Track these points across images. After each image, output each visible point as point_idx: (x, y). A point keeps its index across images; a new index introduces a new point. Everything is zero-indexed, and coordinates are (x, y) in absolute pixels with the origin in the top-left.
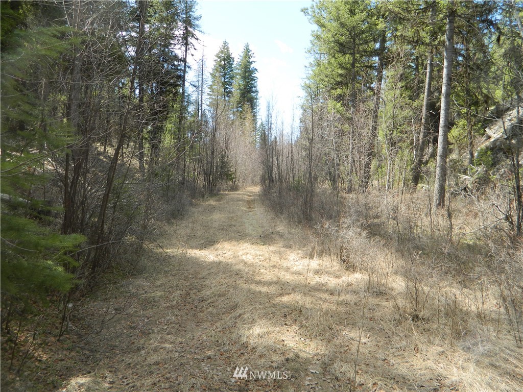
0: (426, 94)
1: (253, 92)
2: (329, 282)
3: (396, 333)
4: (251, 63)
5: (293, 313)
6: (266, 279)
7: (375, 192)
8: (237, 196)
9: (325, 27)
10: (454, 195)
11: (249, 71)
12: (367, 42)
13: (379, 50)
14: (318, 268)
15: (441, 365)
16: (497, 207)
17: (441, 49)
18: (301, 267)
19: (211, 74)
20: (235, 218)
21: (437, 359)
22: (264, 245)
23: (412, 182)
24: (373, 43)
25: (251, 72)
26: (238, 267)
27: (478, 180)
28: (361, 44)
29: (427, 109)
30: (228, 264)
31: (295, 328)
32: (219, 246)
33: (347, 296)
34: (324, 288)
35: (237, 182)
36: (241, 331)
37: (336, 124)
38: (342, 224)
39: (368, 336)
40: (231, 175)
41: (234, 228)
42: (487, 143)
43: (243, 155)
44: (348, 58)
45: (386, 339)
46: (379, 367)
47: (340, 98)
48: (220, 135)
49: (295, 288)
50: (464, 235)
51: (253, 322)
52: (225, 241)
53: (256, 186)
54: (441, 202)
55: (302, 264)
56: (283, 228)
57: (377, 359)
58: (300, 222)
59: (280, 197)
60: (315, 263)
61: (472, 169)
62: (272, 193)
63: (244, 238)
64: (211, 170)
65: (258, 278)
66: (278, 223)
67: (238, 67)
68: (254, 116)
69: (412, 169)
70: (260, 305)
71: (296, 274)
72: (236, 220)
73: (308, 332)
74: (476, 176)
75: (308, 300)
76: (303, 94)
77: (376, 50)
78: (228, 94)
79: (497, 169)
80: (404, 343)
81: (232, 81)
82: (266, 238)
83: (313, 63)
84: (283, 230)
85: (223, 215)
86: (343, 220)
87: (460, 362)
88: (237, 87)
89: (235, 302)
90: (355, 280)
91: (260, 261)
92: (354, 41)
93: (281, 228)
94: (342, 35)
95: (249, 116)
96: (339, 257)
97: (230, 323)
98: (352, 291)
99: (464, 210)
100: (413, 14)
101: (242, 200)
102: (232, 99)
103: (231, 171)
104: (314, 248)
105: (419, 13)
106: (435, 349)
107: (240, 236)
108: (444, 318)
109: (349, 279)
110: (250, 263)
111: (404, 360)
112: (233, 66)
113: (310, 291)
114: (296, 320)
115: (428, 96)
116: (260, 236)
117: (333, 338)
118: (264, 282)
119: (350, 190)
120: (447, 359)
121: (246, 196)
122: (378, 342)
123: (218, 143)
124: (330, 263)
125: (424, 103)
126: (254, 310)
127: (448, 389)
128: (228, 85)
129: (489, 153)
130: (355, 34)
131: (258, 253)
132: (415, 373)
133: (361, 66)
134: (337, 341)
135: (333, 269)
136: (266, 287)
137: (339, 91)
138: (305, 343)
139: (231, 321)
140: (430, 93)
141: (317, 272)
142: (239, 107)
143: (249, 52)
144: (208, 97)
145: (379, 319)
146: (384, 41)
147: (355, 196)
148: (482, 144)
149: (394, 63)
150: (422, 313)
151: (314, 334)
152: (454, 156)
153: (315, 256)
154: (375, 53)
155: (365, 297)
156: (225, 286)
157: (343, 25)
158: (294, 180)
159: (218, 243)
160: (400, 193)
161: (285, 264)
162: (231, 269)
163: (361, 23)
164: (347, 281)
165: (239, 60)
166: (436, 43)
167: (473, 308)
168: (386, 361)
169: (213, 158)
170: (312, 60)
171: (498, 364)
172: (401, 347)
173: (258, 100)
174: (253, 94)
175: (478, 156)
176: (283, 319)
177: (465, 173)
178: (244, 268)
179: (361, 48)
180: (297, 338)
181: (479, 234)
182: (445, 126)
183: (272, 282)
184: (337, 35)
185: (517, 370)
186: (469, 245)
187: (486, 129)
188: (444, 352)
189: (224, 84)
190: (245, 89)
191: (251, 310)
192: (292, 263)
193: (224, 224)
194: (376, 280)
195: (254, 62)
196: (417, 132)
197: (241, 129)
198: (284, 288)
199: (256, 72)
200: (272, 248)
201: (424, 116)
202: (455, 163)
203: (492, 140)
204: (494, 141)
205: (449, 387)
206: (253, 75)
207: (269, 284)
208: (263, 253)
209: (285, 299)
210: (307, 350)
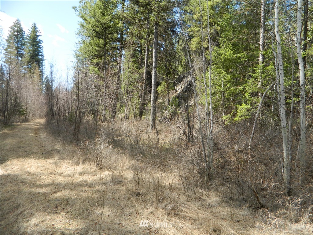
0: (145, 66)
1: (40, 56)
2: (88, 179)
3: (127, 206)
4: (38, 36)
5: (63, 204)
6: (44, 183)
7: (119, 121)
8: (27, 126)
9: (86, 20)
10: (161, 122)
11: (37, 42)
12: (112, 33)
13: (120, 38)
14: (82, 171)
15: (151, 220)
16: (180, 127)
17: (152, 42)
18: (70, 172)
19: (7, 40)
20: (24, 142)
21: (148, 217)
22: (44, 159)
23: (139, 115)
24: (116, 34)
25: (38, 42)
26: (22, 177)
27: (171, 114)
28: (109, 34)
29: (146, 75)
30: (14, 176)
31: (63, 215)
32: (8, 163)
33: (99, 187)
34: (85, 184)
35: (27, 116)
36: (21, 224)
37: (95, 80)
38: (97, 142)
39: (111, 210)
40: (22, 111)
41: (23, 149)
42: (176, 94)
43: (32, 98)
44: (101, 41)
45: (121, 210)
46: (116, 229)
47: (97, 65)
48: (13, 83)
49: (65, 186)
50: (165, 143)
51: (32, 215)
52: (14, 159)
53: (43, 119)
54: (154, 126)
55: (71, 170)
56: (59, 146)
57: (115, 224)
58: (71, 142)
59: (58, 126)
60: (79, 168)
61: (169, 108)
62: (53, 123)
63: (30, 155)
64: (5, 108)
65: (38, 183)
66: (56, 143)
67: (28, 38)
68: (41, 72)
69: (139, 108)
70: (38, 202)
71: (66, 176)
72: (24, 143)
73: (72, 215)
74: (171, 111)
75: (74, 193)
76: (75, 60)
77: (118, 39)
78: (20, 55)
79: (181, 108)
80: (131, 211)
81: (23, 47)
82: (46, 154)
83: (81, 41)
84: (59, 147)
85: (14, 140)
86: (97, 139)
87: (160, 216)
88: (28, 51)
89: (18, 203)
90: (104, 176)
91: (41, 171)
92: (105, 31)
93: (58, 146)
94: (98, 27)
95: (37, 71)
96: (95, 162)
97: (12, 220)
98: (102, 183)
99: (165, 130)
100: (137, 21)
101: (30, 129)
102: (24, 59)
103: (22, 109)
104: (79, 158)
105: (140, 21)
106: (147, 211)
107: (27, 154)
108: (153, 192)
109: (101, 176)
110: (33, 173)
111: (131, 222)
112: (24, 37)
113: (75, 187)
114: (64, 209)
115: (147, 67)
116: (43, 153)
117: (89, 216)
118: (43, 185)
119: (105, 120)
120: (154, 216)
121: (34, 126)
122: (116, 213)
123: (12, 89)
124: (90, 167)
125: (145, 71)
126: (33, 207)
127: (154, 233)
128: (21, 49)
129: (177, 99)
130: (105, 27)
131: (40, 165)
132: (137, 228)
133: (109, 47)
134: (91, 218)
135: (92, 170)
136: (44, 189)
137: (96, 61)
138: (70, 224)
139: (13, 218)
140: (147, 66)
141: (81, 174)
142: (30, 65)
143: (36, 29)
144: (4, 56)
145: (118, 199)
146: (122, 34)
147: (107, 124)
148: (173, 95)
149: (127, 47)
150: (141, 191)
151: (76, 216)
152: (160, 101)
153: (80, 163)
154: (117, 40)
155: (110, 186)
156: (11, 192)
157: (98, 21)
158: (69, 114)
159: (8, 161)
160: (133, 121)
161: (59, 170)
162: (18, 179)
163: (108, 21)
164: (99, 177)
165: (29, 33)
166: (149, 39)
167: (167, 184)
168: (120, 224)
169: (7, 100)
170: (80, 40)
171: (178, 213)
172: (129, 214)
173: (43, 62)
174: (40, 57)
175: (172, 101)
176: (55, 210)
177: (166, 110)
178: (28, 177)
179: (109, 36)
180: (64, 221)
181: (172, 142)
182: (155, 84)
183: (49, 184)
184: (95, 27)
185: (187, 214)
186: (167, 149)
187: (175, 87)
188: (152, 212)
189: (17, 48)
190: (33, 53)
191: (31, 207)
192: (64, 169)
193: (14, 146)
194: (117, 174)
195: (40, 36)
196: (141, 87)
197: (30, 80)
198: (57, 187)
199: (42, 43)
200: (50, 161)
201: (144, 78)
202: (161, 104)
203: (178, 93)
204: (179, 93)
205: (154, 232)
206: (39, 45)
207: (46, 186)
208: (44, 165)
209: (58, 195)
210: (70, 228)
